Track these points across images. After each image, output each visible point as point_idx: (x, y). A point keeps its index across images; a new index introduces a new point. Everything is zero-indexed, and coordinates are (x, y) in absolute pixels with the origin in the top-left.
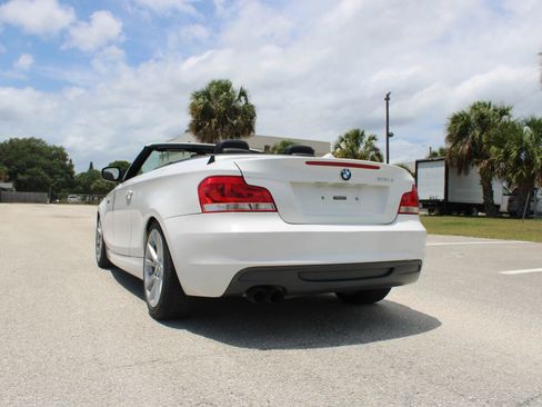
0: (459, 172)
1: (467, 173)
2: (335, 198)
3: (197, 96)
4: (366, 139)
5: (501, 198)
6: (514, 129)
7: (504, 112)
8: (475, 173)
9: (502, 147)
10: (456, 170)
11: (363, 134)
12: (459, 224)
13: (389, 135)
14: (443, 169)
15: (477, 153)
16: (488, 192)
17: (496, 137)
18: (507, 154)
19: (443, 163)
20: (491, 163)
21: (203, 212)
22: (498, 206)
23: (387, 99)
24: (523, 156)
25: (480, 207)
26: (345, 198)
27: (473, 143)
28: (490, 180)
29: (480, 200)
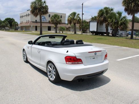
0: (100, 25)
1: (102, 25)
2: (93, 58)
4: (77, 15)
5: (110, 31)
6: (114, 14)
7: (112, 10)
8: (104, 25)
9: (111, 19)
11: (76, 13)
13: (83, 14)
15: (105, 20)
16: (107, 30)
17: (110, 16)
18: (112, 21)
19: (97, 22)
20: (108, 23)
22: (109, 33)
23: (82, 5)
24: (116, 21)
25: (105, 33)
26: (95, 58)
27: (104, 18)
28: (108, 27)
29: (105, 31)
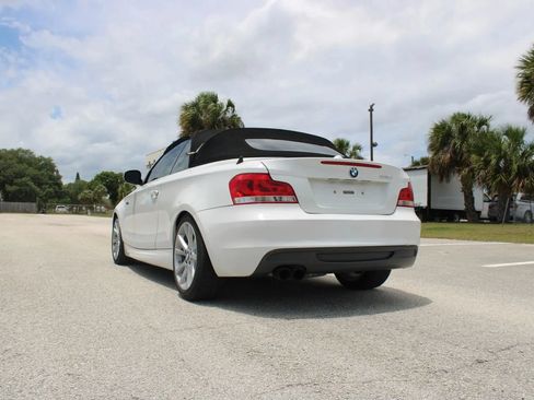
0: (441, 180)
1: (448, 181)
2: (345, 192)
3: (186, 108)
4: (351, 149)
5: (481, 205)
6: (493, 138)
7: (483, 122)
8: (456, 181)
9: (481, 155)
10: (439, 178)
11: (348, 144)
12: (443, 228)
13: (373, 145)
14: (426, 177)
15: (457, 162)
16: (469, 199)
17: (476, 146)
18: (487, 163)
19: (426, 172)
20: (472, 170)
21: (235, 204)
22: (479, 213)
23: (371, 110)
24: (502, 164)
25: (462, 214)
26: (352, 193)
27: (454, 152)
28: (471, 187)
29: (462, 207)
